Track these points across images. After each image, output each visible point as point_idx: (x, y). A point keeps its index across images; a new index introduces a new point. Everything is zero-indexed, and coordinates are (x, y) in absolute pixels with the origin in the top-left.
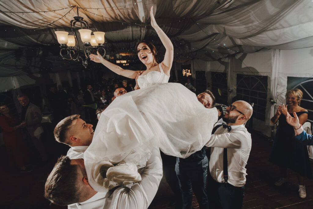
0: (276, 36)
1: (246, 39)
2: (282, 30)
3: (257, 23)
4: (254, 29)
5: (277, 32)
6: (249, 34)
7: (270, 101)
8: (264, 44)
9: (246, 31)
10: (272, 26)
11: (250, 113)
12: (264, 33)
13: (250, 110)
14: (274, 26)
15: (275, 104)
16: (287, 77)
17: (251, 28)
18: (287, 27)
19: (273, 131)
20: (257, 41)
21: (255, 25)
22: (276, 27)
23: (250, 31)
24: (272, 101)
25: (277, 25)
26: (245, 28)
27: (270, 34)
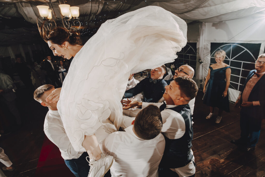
0: (205, 12)
1: (183, 14)
2: (209, 7)
3: (193, 2)
4: (191, 7)
5: (206, 9)
6: (186, 10)
7: (199, 62)
8: (196, 18)
9: (185, 8)
10: (203, 5)
11: (193, 74)
12: (197, 10)
13: (192, 71)
14: (204, 5)
15: (202, 64)
16: (210, 43)
17: (188, 6)
18: (213, 6)
19: (201, 83)
20: (191, 16)
21: (191, 4)
22: (206, 6)
23: (187, 8)
24: (200, 61)
25: (206, 4)
26: (184, 5)
27: (201, 10)
